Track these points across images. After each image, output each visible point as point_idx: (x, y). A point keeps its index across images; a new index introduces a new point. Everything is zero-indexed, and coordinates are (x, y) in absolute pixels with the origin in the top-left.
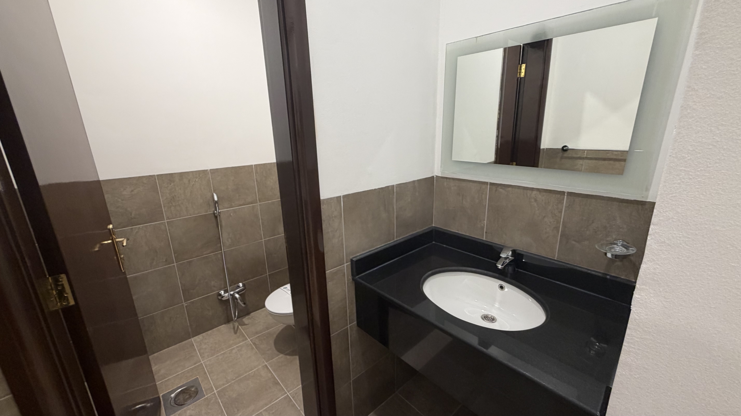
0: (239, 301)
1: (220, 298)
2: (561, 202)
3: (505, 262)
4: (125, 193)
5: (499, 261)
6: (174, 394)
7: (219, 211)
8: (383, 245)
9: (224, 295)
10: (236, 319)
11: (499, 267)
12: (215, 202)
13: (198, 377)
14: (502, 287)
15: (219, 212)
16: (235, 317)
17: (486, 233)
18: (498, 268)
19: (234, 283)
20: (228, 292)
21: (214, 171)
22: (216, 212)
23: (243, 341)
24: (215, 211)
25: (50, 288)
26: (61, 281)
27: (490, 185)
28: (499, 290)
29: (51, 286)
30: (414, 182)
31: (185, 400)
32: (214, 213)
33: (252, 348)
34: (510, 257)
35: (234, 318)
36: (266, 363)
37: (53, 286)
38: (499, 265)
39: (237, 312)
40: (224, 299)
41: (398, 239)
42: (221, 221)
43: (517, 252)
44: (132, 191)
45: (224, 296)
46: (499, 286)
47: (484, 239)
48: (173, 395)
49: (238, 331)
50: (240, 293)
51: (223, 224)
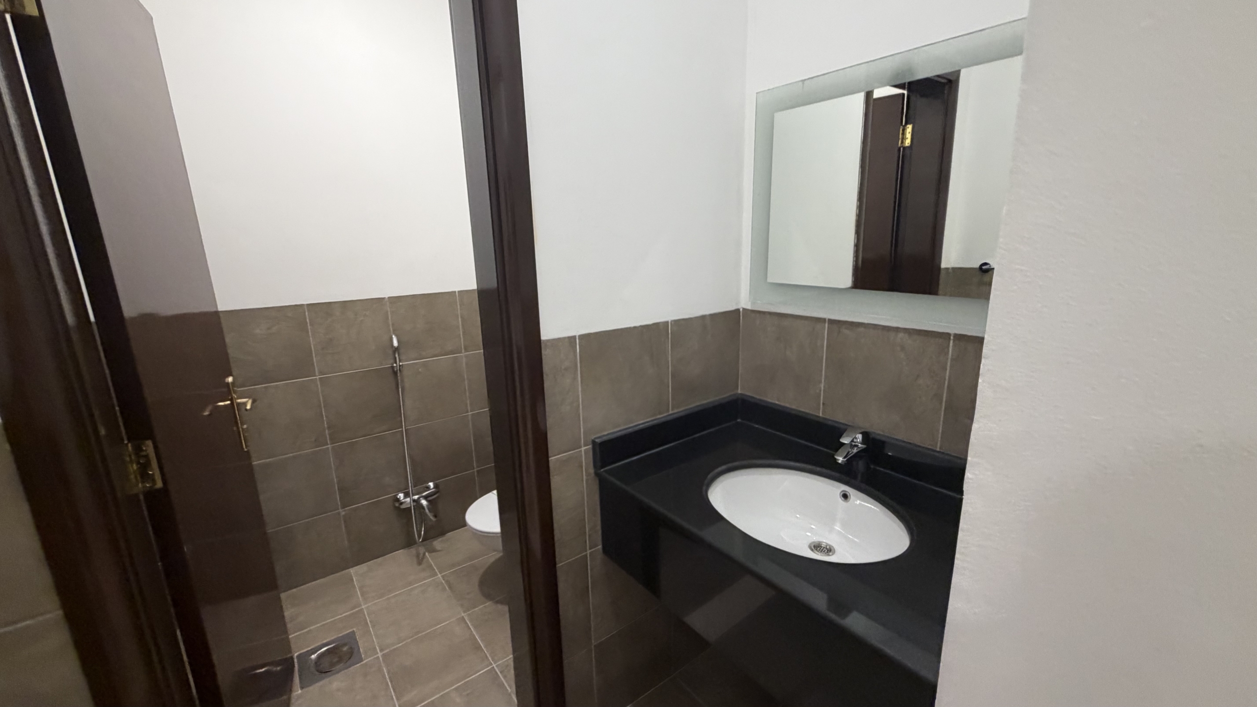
0: (427, 511)
1: (397, 505)
2: (944, 350)
3: (850, 452)
4: (258, 331)
5: (840, 450)
6: (316, 655)
7: (399, 364)
8: (648, 420)
9: (403, 501)
10: (421, 540)
11: (839, 460)
12: (394, 349)
13: (355, 629)
14: (845, 496)
15: (400, 366)
16: (419, 537)
17: (823, 404)
18: (837, 461)
19: (420, 483)
20: (410, 497)
21: (395, 300)
22: (395, 365)
23: (431, 577)
24: (393, 364)
25: (128, 459)
26: (146, 450)
27: (829, 324)
28: (840, 501)
29: (130, 456)
30: (703, 317)
31: (333, 665)
32: (393, 367)
33: (444, 589)
34: (859, 445)
35: (417, 539)
36: (463, 615)
37: (133, 457)
38: (840, 456)
39: (423, 529)
40: (403, 506)
41: (676, 411)
42: (402, 381)
43: (872, 436)
44: (269, 329)
45: (405, 502)
46: (841, 494)
47: (821, 415)
48: (313, 657)
49: (425, 560)
50: (430, 498)
51: (407, 385)
